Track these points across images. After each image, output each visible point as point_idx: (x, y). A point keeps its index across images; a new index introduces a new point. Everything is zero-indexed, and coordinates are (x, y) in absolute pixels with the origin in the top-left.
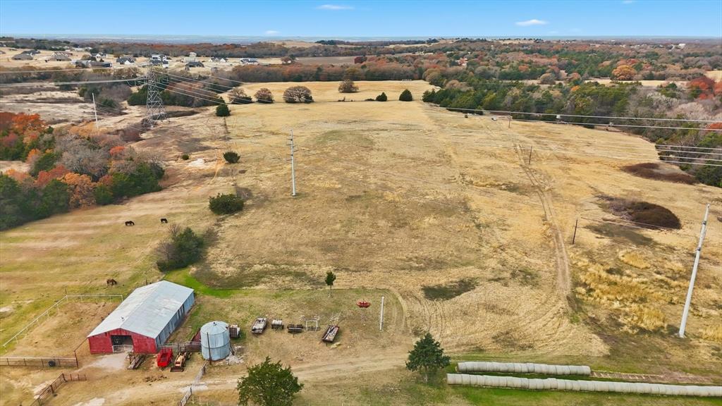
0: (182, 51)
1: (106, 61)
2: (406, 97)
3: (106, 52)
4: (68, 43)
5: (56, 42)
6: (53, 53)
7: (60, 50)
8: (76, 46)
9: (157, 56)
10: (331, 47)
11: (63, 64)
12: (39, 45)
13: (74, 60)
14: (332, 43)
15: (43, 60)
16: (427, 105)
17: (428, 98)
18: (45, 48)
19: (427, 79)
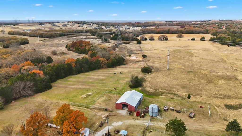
0: (123, 25)
1: (102, 28)
2: (203, 39)
3: (102, 25)
4: (91, 22)
5: (88, 22)
6: (88, 25)
7: (89, 24)
8: (94, 23)
9: (116, 26)
10: (171, 23)
11: (91, 28)
12: (84, 23)
13: (94, 27)
14: (171, 22)
15: (85, 27)
16: (211, 42)
17: (212, 40)
18: (86, 24)
19: (210, 33)
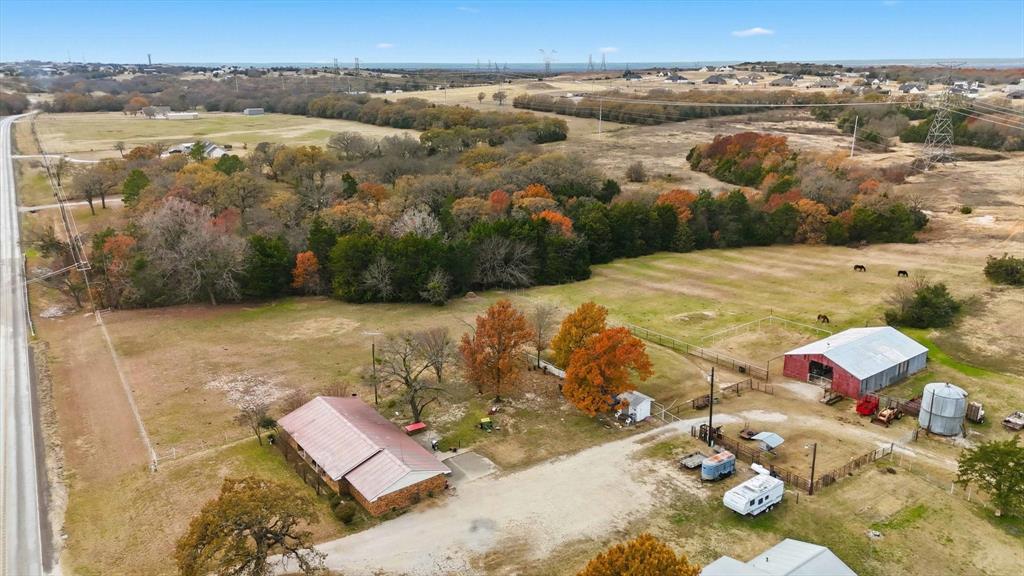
0: (1007, 77)
1: (884, 88)
3: (888, 77)
4: (841, 67)
5: (826, 67)
6: (818, 79)
7: (828, 75)
8: (850, 70)
9: (964, 83)
11: (827, 91)
12: (805, 70)
13: (842, 87)
15: (804, 86)
18: (810, 73)
